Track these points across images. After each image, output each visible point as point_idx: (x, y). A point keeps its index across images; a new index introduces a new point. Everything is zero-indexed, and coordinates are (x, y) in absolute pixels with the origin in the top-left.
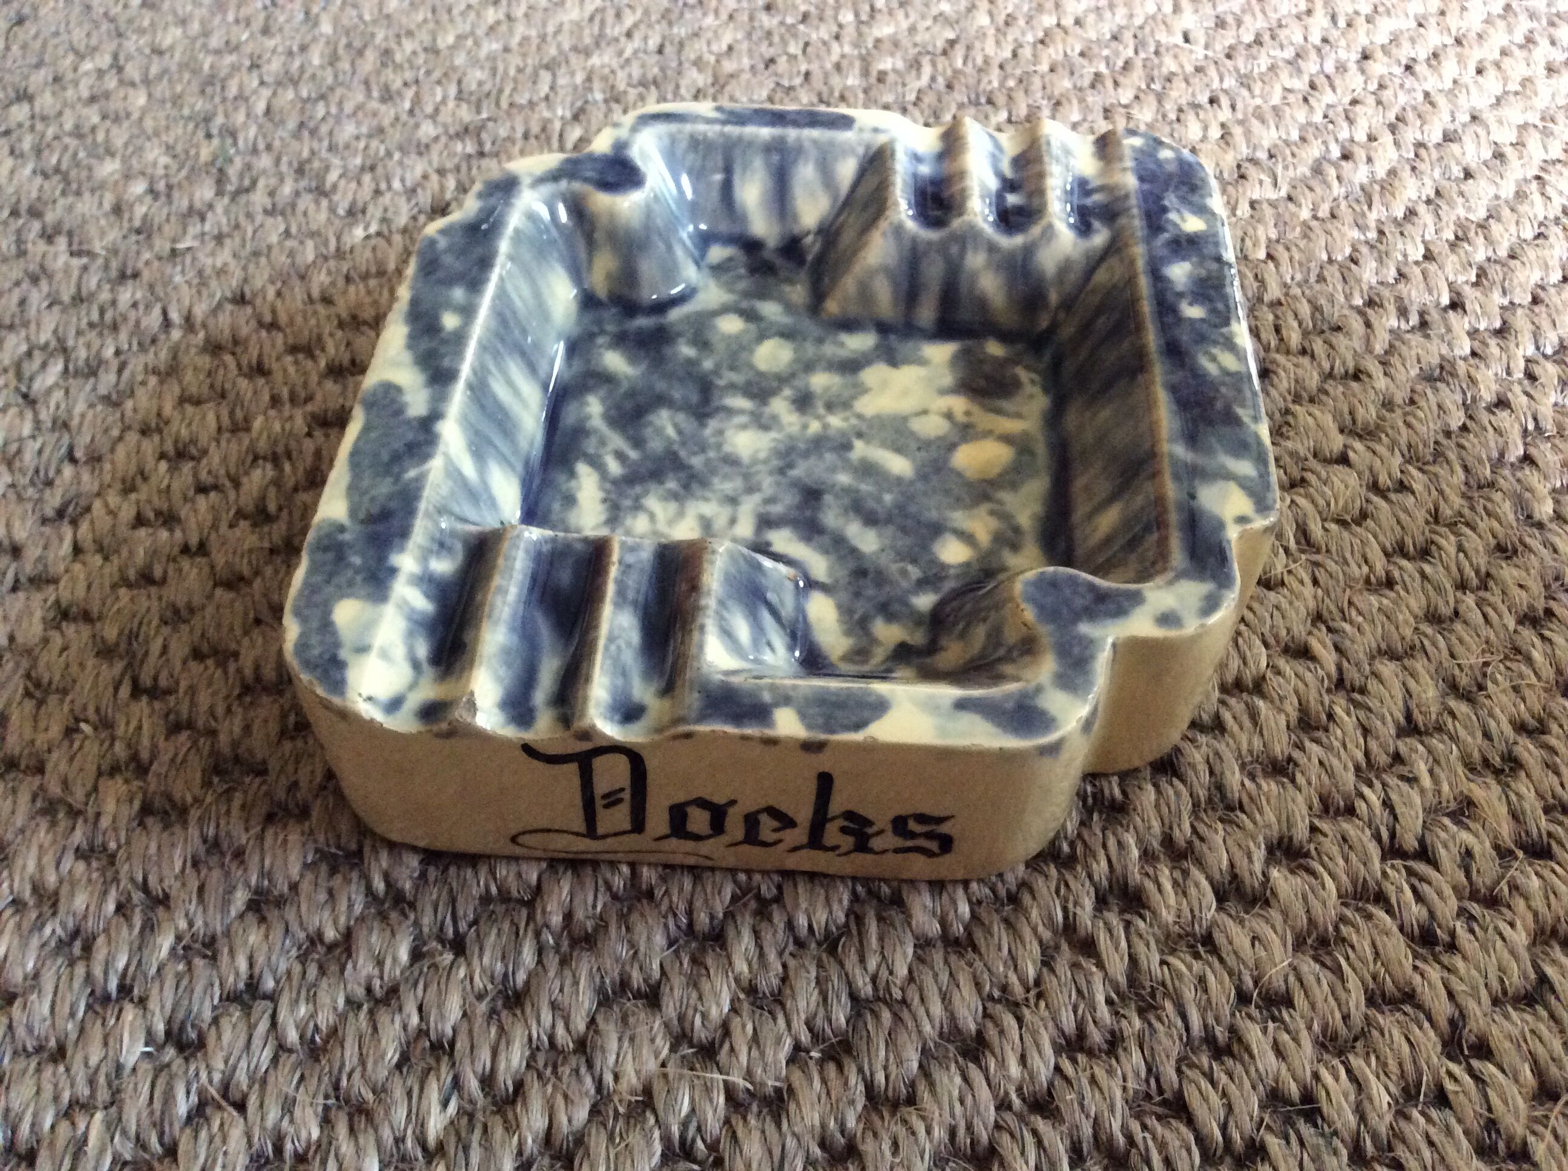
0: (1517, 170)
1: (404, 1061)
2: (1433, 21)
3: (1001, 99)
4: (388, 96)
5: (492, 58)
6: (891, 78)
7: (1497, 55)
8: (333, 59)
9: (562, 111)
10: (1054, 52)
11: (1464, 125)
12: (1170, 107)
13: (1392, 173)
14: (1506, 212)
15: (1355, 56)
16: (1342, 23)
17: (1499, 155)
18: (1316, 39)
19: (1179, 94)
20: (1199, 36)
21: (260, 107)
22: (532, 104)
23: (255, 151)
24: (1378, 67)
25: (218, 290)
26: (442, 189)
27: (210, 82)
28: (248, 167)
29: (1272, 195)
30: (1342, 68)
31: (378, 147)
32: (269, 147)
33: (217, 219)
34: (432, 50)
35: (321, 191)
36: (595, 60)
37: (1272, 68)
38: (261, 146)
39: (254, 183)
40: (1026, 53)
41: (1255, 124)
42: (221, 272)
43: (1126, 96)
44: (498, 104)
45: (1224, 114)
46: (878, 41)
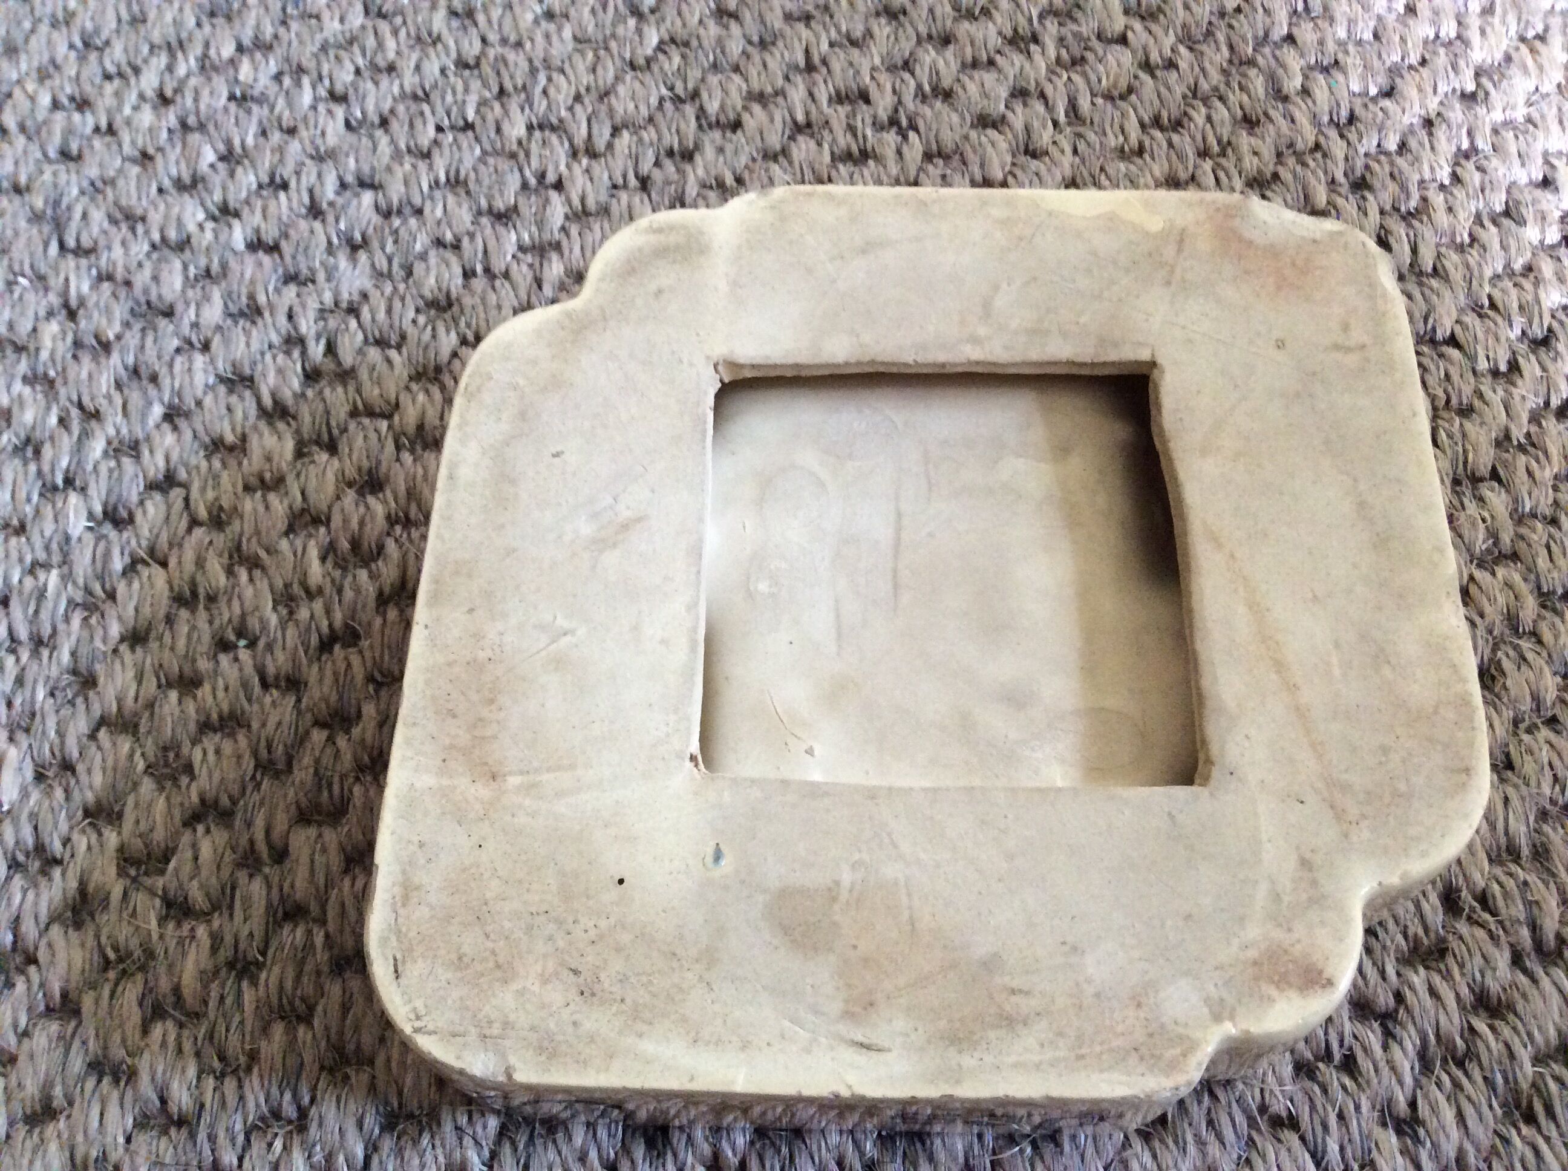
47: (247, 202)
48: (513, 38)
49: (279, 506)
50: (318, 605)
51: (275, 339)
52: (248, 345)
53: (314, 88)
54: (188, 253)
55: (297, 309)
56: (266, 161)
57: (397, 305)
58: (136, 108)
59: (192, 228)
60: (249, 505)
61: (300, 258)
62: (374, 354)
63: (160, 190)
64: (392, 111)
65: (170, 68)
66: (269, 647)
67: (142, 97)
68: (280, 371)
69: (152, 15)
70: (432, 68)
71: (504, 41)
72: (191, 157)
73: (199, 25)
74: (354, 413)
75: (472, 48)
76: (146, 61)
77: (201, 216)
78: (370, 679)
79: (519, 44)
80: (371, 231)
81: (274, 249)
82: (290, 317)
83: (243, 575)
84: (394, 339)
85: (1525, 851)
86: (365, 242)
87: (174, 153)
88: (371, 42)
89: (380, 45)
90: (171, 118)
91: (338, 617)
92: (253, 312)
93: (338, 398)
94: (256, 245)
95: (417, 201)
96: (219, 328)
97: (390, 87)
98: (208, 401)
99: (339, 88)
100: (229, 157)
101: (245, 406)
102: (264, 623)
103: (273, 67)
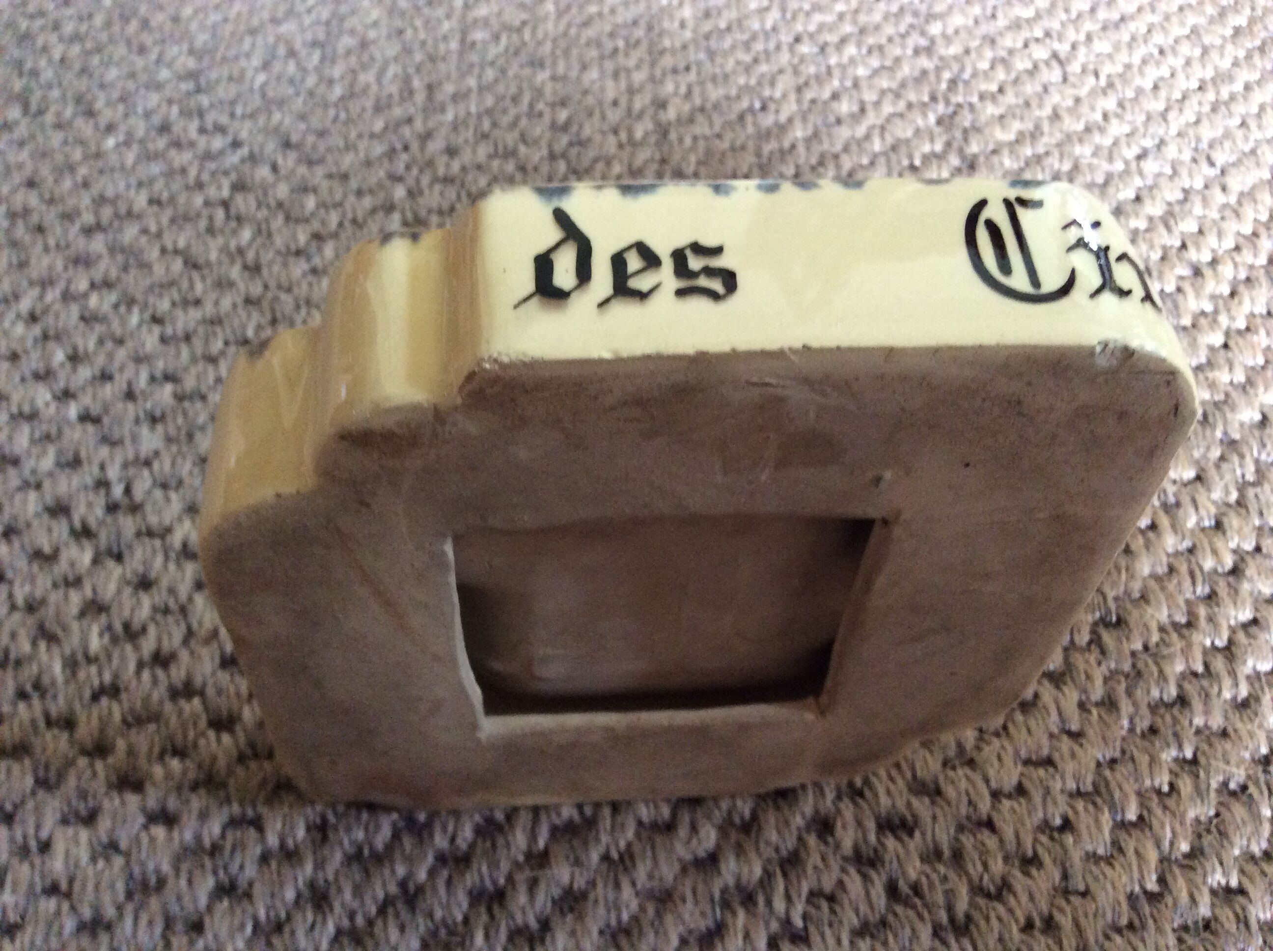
0: (872, 119)
1: (82, 614)
2: (848, 17)
3: (548, 62)
4: (142, 50)
5: (215, 27)
6: (479, 46)
7: (883, 41)
8: (108, 24)
9: (256, 62)
10: (590, 33)
11: (846, 89)
12: (658, 72)
13: (790, 120)
14: (854, 148)
15: (790, 39)
16: (789, 16)
17: (863, 110)
18: (769, 25)
19: (667, 61)
20: (690, 24)
21: (57, 56)
22: (237, 58)
23: (50, 86)
24: (805, 48)
25: (17, 178)
26: (169, 114)
27: (25, 38)
28: (44, 98)
29: (707, 131)
30: (778, 48)
31: (131, 85)
32: (60, 84)
33: (22, 131)
34: (176, 19)
35: (90, 113)
36: (284, 28)
37: (733, 47)
38: (55, 81)
39: (47, 108)
40: (573, 31)
41: (709, 86)
42: (20, 166)
43: (632, 62)
44: (213, 58)
45: (692, 77)
46: (476, 21)
47: (83, 388)
48: (285, 284)
49: (75, 599)
50: (93, 669)
51: (89, 481)
52: (69, 485)
53: (142, 312)
54: (36, 423)
55: (108, 462)
56: (100, 360)
57: (179, 461)
58: (13, 323)
59: (40, 403)
60: (54, 597)
61: (116, 428)
62: (158, 493)
63: (23, 380)
64: (195, 331)
65: (41, 297)
66: (55, 697)
67: (18, 316)
68: (90, 505)
69: (33, 261)
70: (226, 303)
71: (279, 287)
72: (47, 357)
73: (66, 268)
74: (138, 534)
75: (256, 289)
76: (25, 292)
77: (48, 397)
78: (124, 721)
79: (289, 290)
80: (168, 411)
81: (96, 420)
82: (102, 467)
83: (43, 645)
84: (173, 483)
85: (947, 853)
86: (163, 417)
87: (35, 355)
88: (185, 285)
89: (192, 287)
90: (37, 330)
91: (107, 678)
92: (76, 463)
93: (128, 524)
94: (85, 418)
95: (204, 389)
96: (51, 474)
97: (195, 314)
98: (35, 523)
99: (159, 315)
100: (74, 358)
101: (61, 529)
102: (53, 683)
103: (113, 297)
